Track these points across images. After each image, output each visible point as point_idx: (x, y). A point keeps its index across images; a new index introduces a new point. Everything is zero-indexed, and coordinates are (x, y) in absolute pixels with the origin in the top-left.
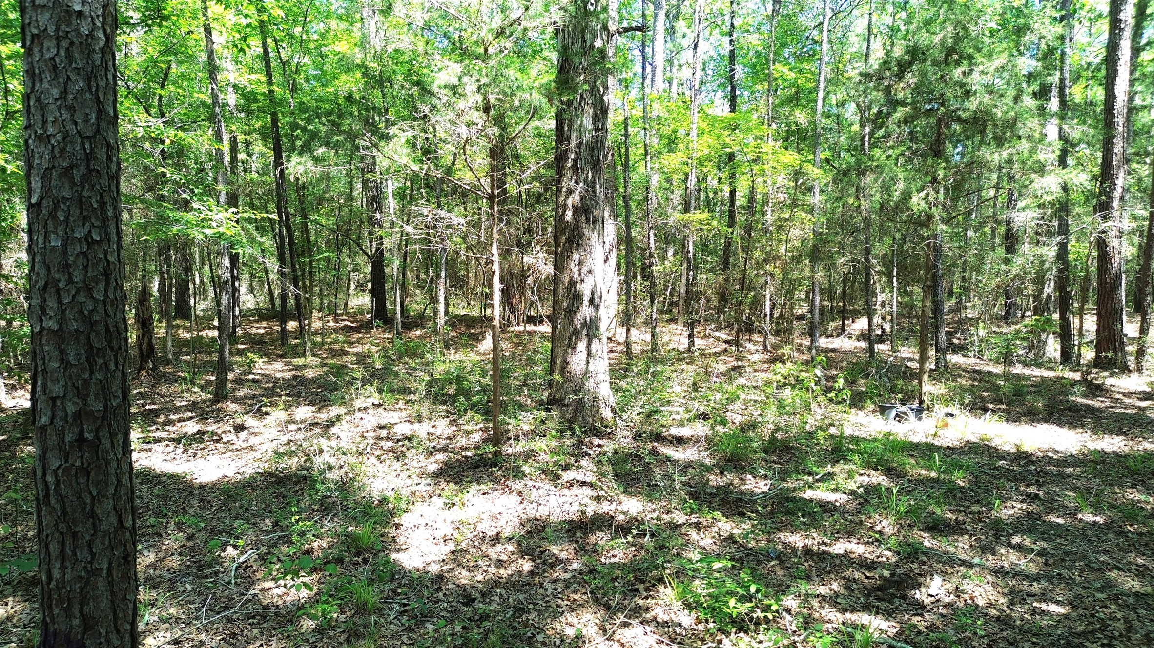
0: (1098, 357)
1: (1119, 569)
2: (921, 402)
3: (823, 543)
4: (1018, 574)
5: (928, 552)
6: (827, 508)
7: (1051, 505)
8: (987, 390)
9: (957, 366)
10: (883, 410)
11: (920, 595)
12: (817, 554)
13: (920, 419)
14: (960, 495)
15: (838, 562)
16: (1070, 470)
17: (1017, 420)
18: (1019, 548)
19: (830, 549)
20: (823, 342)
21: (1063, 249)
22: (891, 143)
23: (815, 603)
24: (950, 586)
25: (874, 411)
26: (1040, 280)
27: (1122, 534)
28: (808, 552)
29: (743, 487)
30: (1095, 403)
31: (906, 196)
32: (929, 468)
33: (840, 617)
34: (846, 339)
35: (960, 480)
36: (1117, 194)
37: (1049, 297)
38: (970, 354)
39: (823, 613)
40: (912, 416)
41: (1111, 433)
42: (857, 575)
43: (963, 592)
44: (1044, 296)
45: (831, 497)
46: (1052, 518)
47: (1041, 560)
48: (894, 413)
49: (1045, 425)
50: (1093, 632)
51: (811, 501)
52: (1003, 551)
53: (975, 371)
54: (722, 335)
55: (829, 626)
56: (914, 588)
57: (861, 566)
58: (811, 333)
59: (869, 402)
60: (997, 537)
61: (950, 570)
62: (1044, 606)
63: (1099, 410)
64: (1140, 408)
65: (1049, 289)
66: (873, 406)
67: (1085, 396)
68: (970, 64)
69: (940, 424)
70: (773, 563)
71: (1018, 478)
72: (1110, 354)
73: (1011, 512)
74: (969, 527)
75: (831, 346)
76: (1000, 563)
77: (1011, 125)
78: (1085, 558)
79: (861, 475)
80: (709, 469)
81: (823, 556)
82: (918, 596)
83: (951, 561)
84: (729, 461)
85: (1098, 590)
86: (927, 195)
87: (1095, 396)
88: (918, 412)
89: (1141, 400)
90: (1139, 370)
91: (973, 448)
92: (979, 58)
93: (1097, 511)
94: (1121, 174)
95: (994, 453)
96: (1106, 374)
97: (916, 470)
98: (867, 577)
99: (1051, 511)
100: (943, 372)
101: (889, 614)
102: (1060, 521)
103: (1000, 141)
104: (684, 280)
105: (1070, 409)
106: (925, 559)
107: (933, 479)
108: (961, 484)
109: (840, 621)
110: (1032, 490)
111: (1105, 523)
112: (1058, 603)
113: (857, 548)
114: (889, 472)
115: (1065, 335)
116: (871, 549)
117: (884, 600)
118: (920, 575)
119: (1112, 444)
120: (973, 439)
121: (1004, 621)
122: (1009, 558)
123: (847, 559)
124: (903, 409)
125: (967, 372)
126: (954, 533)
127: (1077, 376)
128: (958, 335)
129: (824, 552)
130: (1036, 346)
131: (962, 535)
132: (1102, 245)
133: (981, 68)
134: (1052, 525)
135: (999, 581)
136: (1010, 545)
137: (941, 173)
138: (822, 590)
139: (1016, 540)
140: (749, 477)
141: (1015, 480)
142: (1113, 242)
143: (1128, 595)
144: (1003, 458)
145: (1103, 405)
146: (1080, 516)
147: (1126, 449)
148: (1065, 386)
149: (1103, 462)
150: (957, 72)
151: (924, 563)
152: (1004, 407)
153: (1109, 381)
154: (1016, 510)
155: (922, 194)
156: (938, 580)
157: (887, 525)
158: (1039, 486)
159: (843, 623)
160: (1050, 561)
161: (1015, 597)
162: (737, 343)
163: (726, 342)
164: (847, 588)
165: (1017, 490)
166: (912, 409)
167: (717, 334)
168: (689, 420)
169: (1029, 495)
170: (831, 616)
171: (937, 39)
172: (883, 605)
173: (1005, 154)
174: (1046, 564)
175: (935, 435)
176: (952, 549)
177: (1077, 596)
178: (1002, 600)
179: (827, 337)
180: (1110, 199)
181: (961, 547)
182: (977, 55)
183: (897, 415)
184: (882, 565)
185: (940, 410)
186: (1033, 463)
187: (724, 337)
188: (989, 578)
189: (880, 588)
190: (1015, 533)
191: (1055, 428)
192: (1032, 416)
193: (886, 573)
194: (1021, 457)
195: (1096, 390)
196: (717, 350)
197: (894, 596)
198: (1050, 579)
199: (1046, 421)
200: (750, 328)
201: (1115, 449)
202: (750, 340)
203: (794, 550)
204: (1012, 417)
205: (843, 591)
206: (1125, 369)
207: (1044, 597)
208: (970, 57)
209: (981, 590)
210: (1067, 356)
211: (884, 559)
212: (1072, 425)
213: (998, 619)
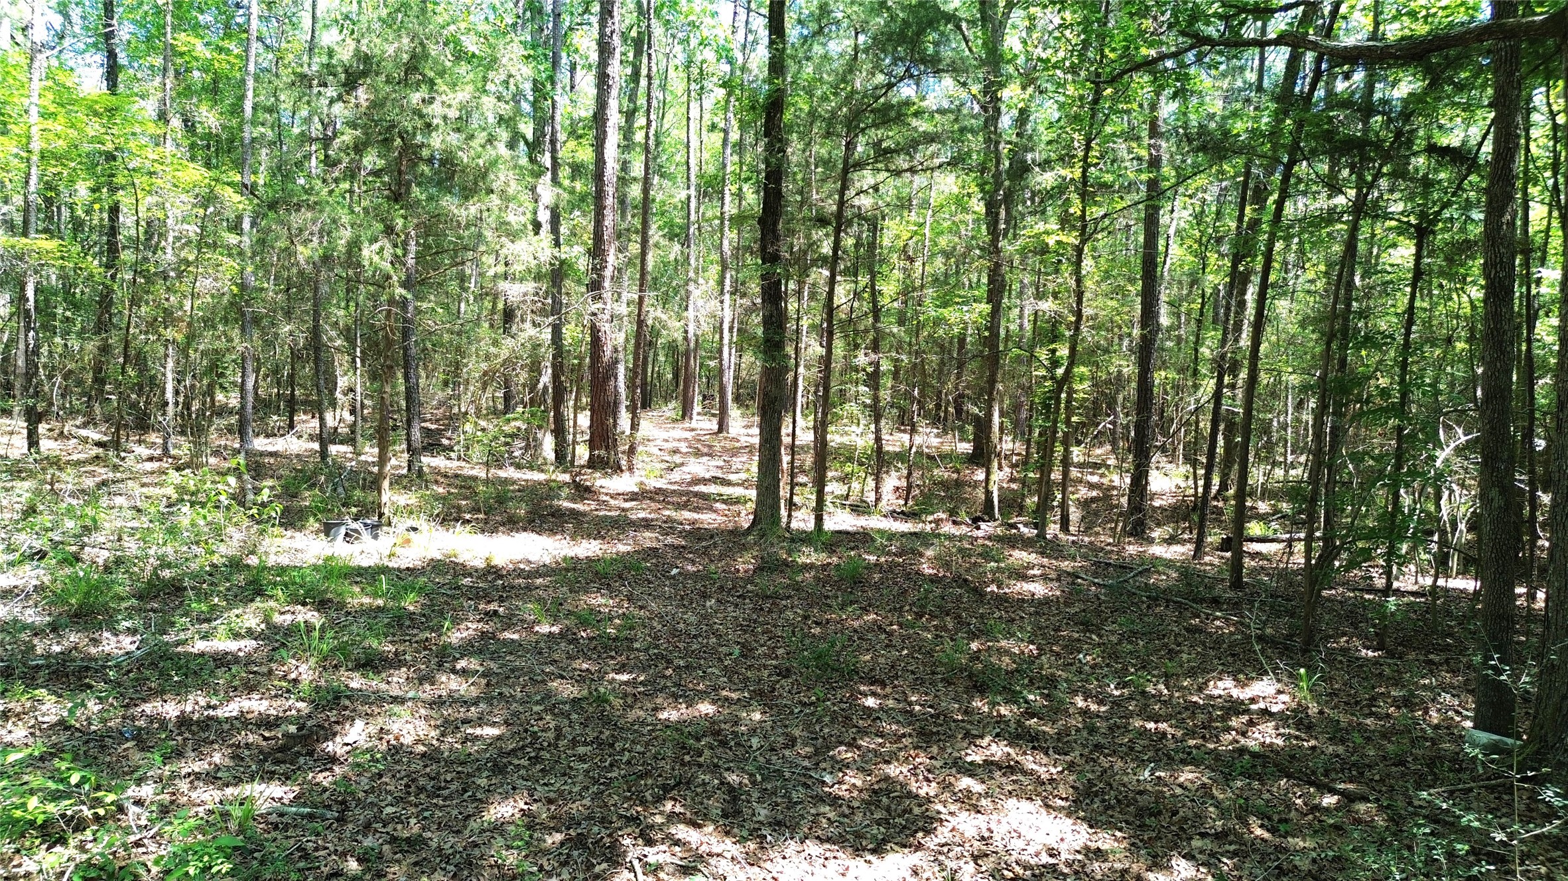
0: (591, 456)
1: (563, 677)
2: (381, 515)
3: (209, 707)
4: (454, 700)
5: (352, 695)
6: (222, 660)
7: (508, 622)
8: (466, 498)
9: (437, 471)
10: (328, 529)
11: (333, 747)
12: (198, 722)
13: (376, 537)
14: (408, 623)
15: (226, 727)
16: (539, 581)
17: (494, 531)
18: (464, 672)
19: (219, 713)
20: (260, 444)
21: (557, 331)
22: (337, 174)
23: (184, 786)
24: (373, 729)
25: (317, 532)
26: (535, 368)
27: (575, 641)
28: (184, 721)
29: (93, 651)
30: (579, 507)
31: (354, 245)
32: (375, 595)
33: (217, 795)
34: (294, 439)
35: (411, 603)
36: (608, 273)
37: (545, 388)
38: (453, 455)
39: (194, 795)
40: (366, 536)
41: (589, 536)
42: (251, 738)
43: (388, 732)
44: (541, 386)
45: (232, 646)
46: (508, 635)
47: (484, 681)
48: (343, 530)
49: (525, 534)
50: (523, 748)
51: (202, 655)
52: (444, 679)
53: (456, 476)
54: (93, 435)
55: (201, 809)
56: (326, 739)
57: (259, 726)
58: (241, 431)
59: (311, 519)
60: (440, 665)
61: (377, 710)
62: (478, 731)
63: (584, 514)
64: (623, 510)
65: (546, 379)
66: (317, 525)
67: (573, 500)
68: (431, 89)
69: (399, 541)
70: (128, 745)
71: (478, 595)
72: (603, 452)
73: (465, 634)
74: (408, 657)
75: (271, 449)
76: (438, 692)
77: (483, 174)
78: (531, 671)
79: (282, 613)
80: (37, 632)
81: (206, 724)
82: (330, 749)
83: (380, 699)
84: (76, 615)
85: (537, 703)
86: (382, 249)
87: (583, 499)
88: (374, 528)
89: (626, 500)
90: (630, 469)
91: (436, 566)
92: (441, 85)
93: (556, 620)
94: (612, 251)
95: (460, 570)
96: (598, 475)
97: (358, 598)
98: (265, 739)
99: (508, 627)
100: (415, 478)
101: (286, 778)
102: (516, 637)
103: (467, 193)
104: (22, 346)
105: (553, 515)
106: (347, 703)
107: (378, 607)
108: (411, 608)
109: (217, 800)
110: (493, 606)
111: (561, 633)
112: (494, 724)
113: (256, 705)
114: (322, 605)
115: (559, 431)
116: (277, 703)
117: (284, 762)
118: (337, 723)
119: (588, 548)
120: (438, 556)
121: (433, 755)
122: (450, 684)
123: (243, 721)
124: (355, 525)
125: (446, 476)
126: (391, 667)
127: (567, 478)
128: (449, 434)
129: (209, 718)
130: (532, 445)
131: (399, 667)
132: (595, 331)
133: (444, 97)
134: (505, 643)
135: (433, 713)
136: (454, 671)
137: (400, 222)
138: (197, 767)
139: (461, 664)
140: (106, 634)
141: (478, 597)
142: (605, 327)
143: (565, 703)
144: (470, 575)
145: (587, 508)
146: (537, 628)
147: (600, 553)
148: (551, 489)
149: (575, 569)
150: (415, 98)
151: (346, 708)
152: (481, 516)
153: (598, 483)
154: (471, 632)
155: (376, 246)
156: (359, 724)
157: (306, 672)
158: (501, 600)
159: (221, 802)
160: (494, 681)
161: (448, 727)
162: (116, 444)
163: (99, 444)
164: (234, 757)
165: (476, 609)
166: (366, 525)
167: (84, 432)
168: (11, 564)
169: (487, 614)
170: (206, 797)
171: (391, 50)
172: (281, 769)
173: (473, 210)
174: (488, 685)
175: (392, 555)
176: (383, 686)
177: (516, 714)
178: (433, 734)
179: (267, 436)
180: (601, 277)
181: (397, 682)
182: (438, 81)
183: (347, 535)
184: (288, 720)
185: (402, 524)
186: (501, 577)
187: (96, 436)
188: (423, 712)
189: (282, 749)
190: (462, 656)
191: (534, 536)
192: (512, 524)
193: (292, 729)
194: (492, 571)
195: (582, 491)
196: (82, 456)
197: (299, 754)
198: (489, 700)
199: (525, 530)
200: (143, 425)
201: (590, 554)
202: (140, 442)
203: (163, 723)
204: (488, 527)
205: (228, 762)
206: (618, 469)
207: (481, 721)
208: (432, 83)
209: (410, 726)
210: (560, 456)
211: (294, 712)
212: (552, 532)
213: (424, 755)
